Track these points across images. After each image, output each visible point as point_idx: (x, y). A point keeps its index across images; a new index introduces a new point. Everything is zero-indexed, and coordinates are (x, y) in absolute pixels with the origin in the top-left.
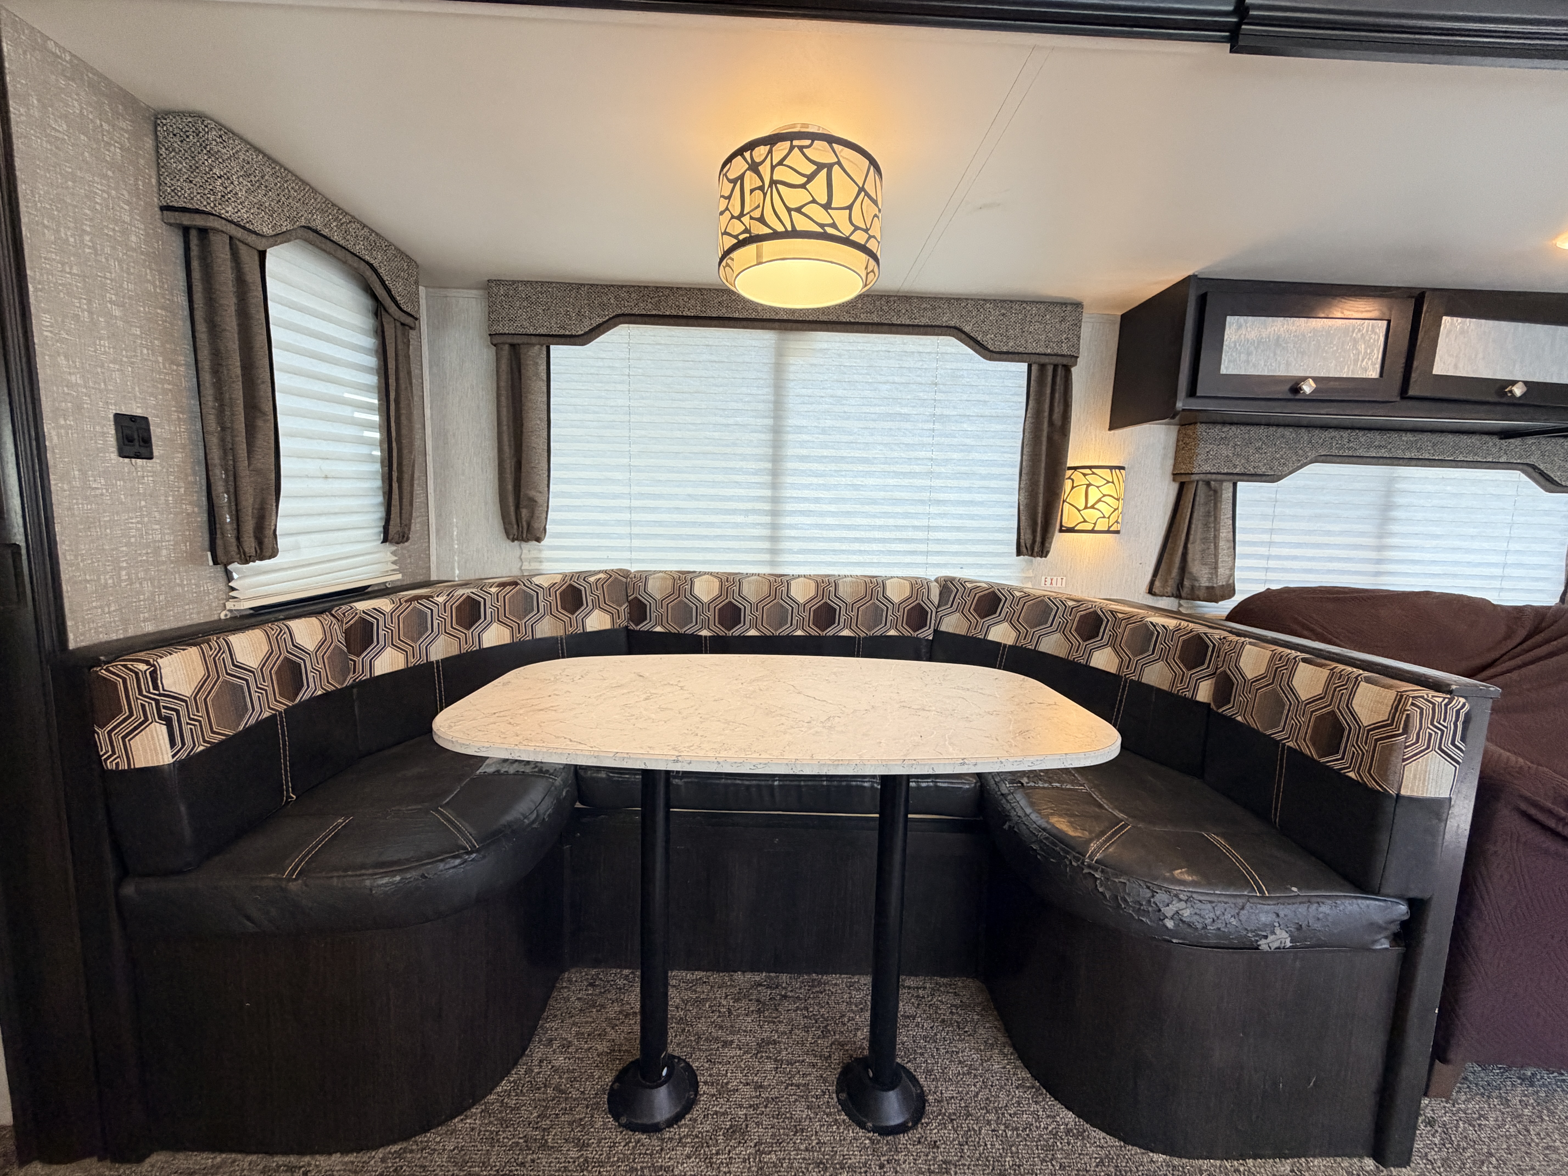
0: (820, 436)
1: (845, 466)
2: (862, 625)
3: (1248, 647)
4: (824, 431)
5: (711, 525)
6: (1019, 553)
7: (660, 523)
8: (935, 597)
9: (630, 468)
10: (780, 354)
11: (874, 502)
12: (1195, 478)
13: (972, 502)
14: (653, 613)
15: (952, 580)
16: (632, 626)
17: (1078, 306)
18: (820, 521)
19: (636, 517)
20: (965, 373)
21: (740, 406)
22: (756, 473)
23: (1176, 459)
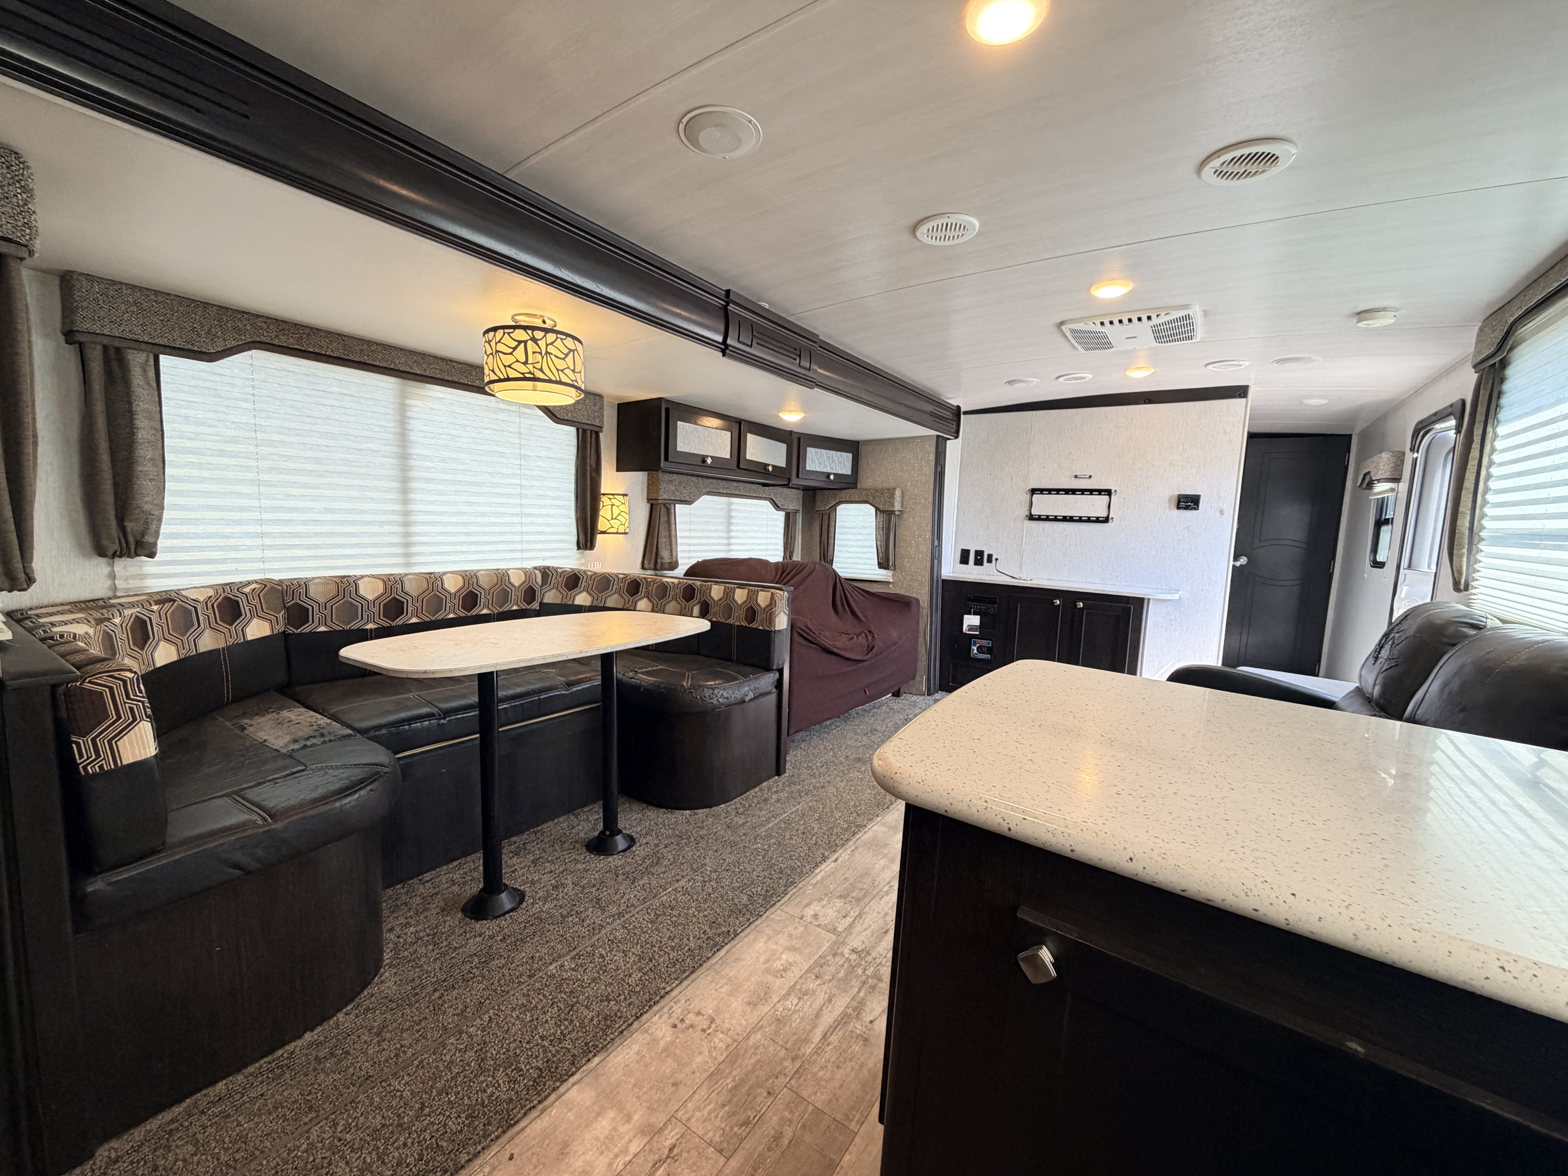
0: (441, 464)
1: (462, 488)
2: (496, 604)
3: (714, 586)
4: (443, 460)
5: (349, 535)
6: (579, 548)
7: (296, 535)
8: (539, 580)
9: (259, 483)
10: (403, 396)
11: (484, 515)
12: (660, 501)
13: (547, 515)
14: (316, 614)
15: (548, 568)
16: (292, 630)
17: (601, 396)
18: (445, 529)
19: (267, 529)
20: (538, 428)
21: (370, 434)
22: (389, 490)
23: (648, 490)
